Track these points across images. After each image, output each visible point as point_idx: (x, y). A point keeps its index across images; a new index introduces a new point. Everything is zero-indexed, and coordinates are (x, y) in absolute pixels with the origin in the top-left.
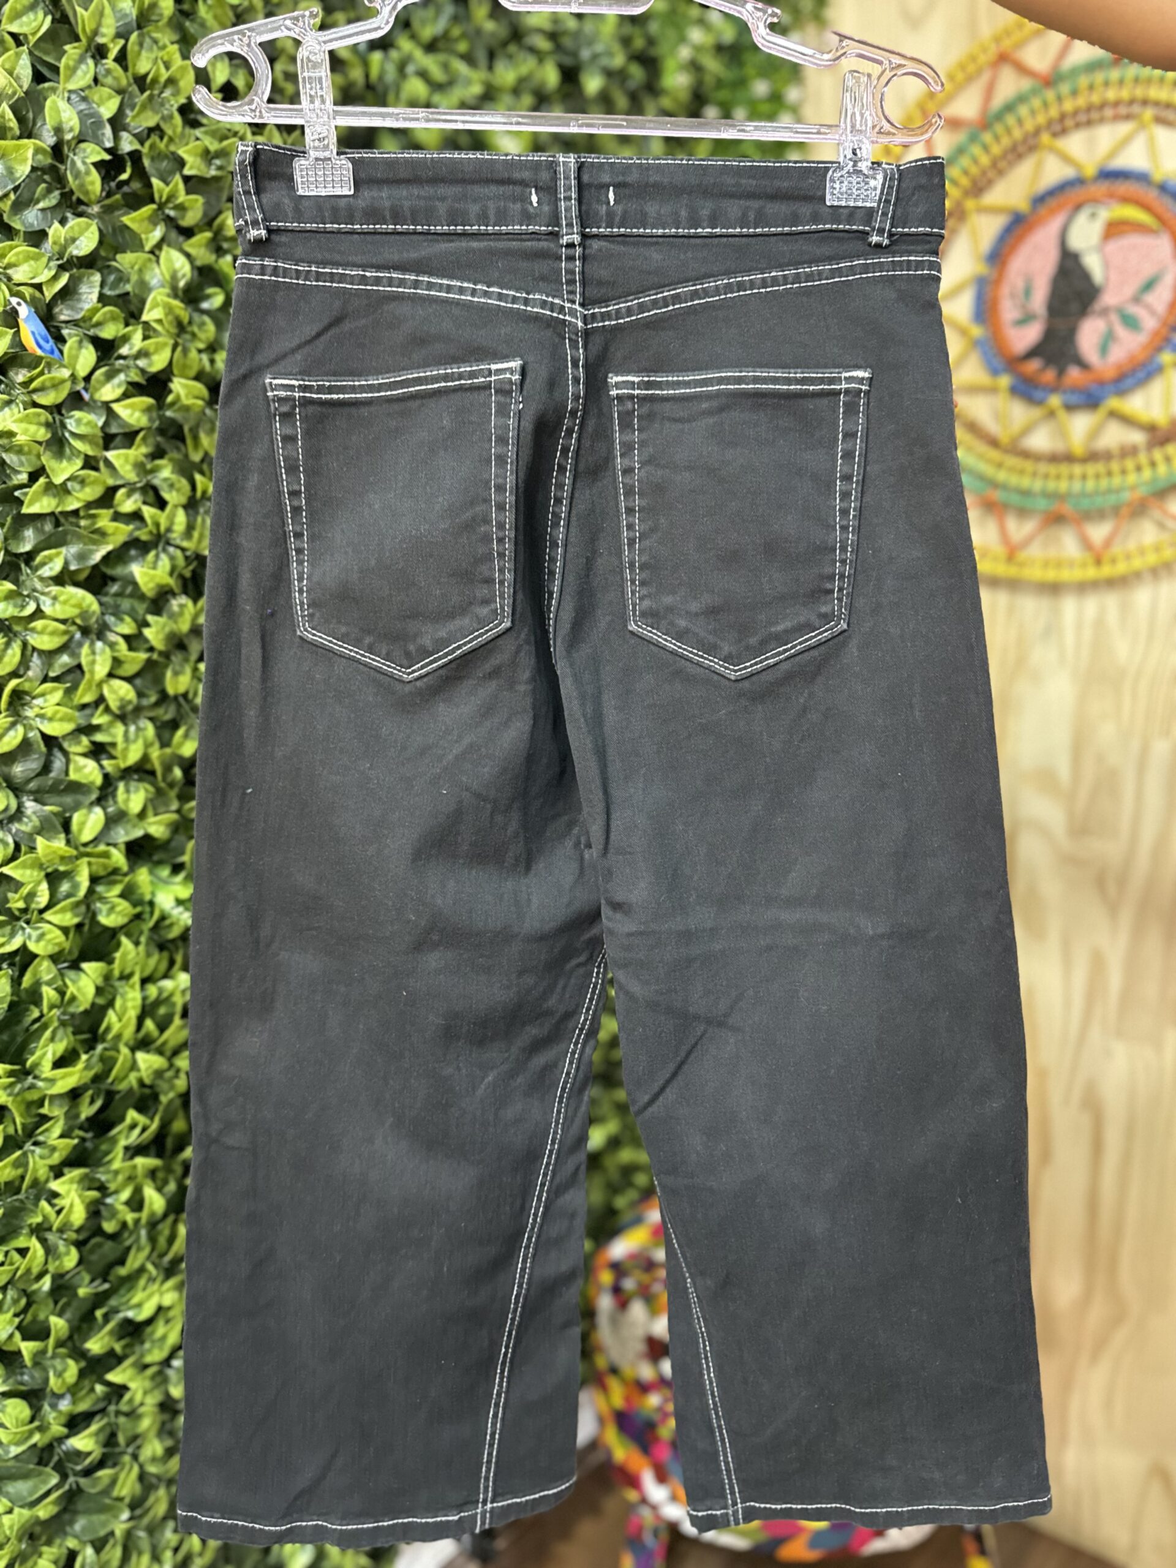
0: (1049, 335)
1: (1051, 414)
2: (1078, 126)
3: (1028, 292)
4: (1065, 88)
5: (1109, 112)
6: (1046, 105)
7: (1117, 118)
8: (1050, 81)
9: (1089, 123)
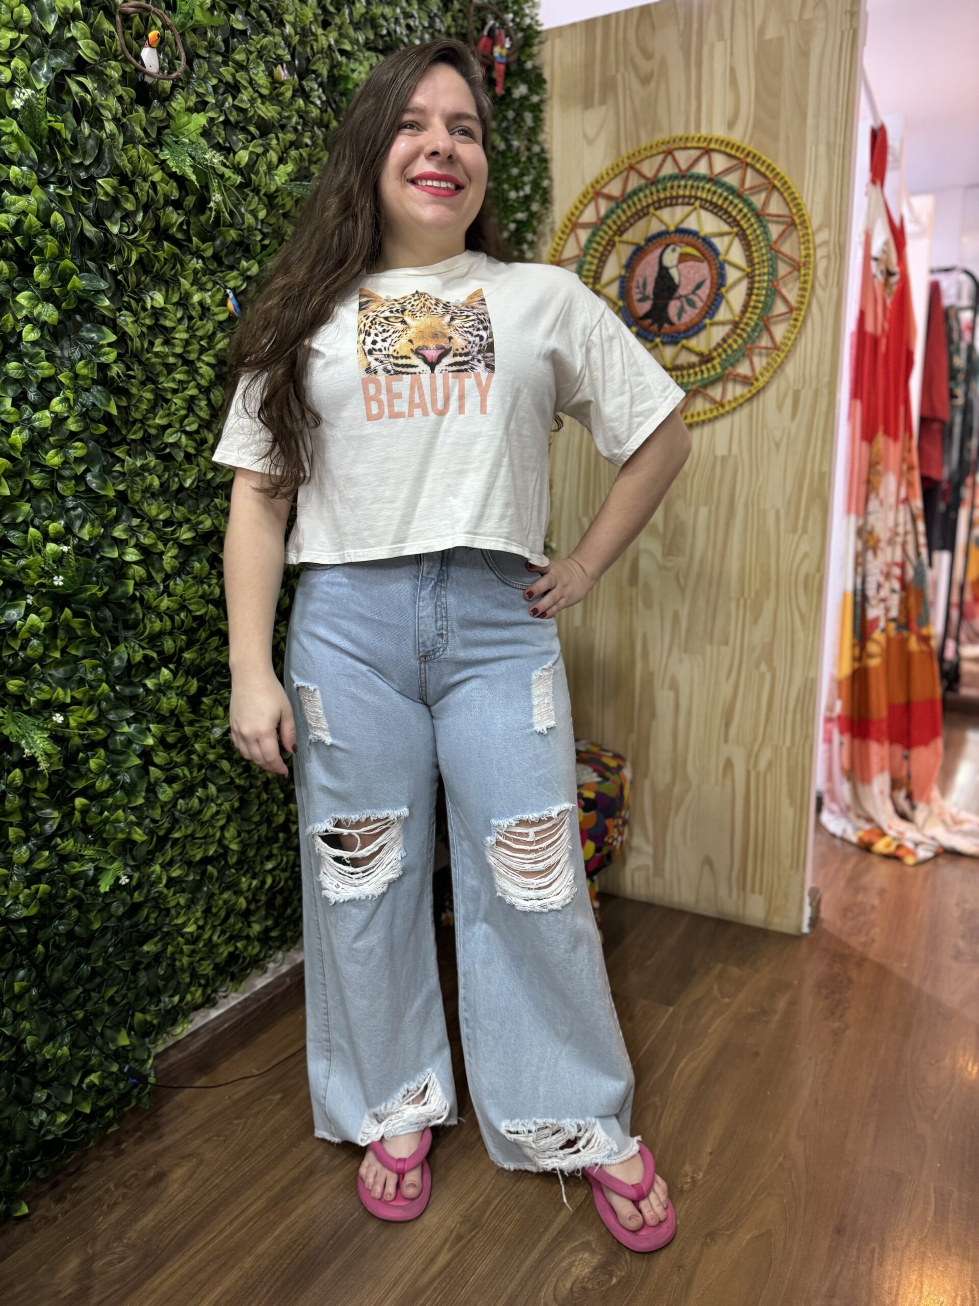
0: (654, 306)
1: (656, 346)
2: (666, 206)
3: (645, 285)
4: (660, 187)
5: (680, 201)
6: (652, 194)
7: (683, 204)
8: (654, 182)
9: (671, 205)
